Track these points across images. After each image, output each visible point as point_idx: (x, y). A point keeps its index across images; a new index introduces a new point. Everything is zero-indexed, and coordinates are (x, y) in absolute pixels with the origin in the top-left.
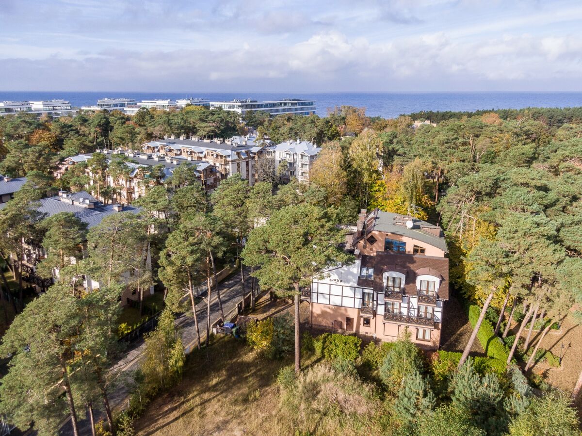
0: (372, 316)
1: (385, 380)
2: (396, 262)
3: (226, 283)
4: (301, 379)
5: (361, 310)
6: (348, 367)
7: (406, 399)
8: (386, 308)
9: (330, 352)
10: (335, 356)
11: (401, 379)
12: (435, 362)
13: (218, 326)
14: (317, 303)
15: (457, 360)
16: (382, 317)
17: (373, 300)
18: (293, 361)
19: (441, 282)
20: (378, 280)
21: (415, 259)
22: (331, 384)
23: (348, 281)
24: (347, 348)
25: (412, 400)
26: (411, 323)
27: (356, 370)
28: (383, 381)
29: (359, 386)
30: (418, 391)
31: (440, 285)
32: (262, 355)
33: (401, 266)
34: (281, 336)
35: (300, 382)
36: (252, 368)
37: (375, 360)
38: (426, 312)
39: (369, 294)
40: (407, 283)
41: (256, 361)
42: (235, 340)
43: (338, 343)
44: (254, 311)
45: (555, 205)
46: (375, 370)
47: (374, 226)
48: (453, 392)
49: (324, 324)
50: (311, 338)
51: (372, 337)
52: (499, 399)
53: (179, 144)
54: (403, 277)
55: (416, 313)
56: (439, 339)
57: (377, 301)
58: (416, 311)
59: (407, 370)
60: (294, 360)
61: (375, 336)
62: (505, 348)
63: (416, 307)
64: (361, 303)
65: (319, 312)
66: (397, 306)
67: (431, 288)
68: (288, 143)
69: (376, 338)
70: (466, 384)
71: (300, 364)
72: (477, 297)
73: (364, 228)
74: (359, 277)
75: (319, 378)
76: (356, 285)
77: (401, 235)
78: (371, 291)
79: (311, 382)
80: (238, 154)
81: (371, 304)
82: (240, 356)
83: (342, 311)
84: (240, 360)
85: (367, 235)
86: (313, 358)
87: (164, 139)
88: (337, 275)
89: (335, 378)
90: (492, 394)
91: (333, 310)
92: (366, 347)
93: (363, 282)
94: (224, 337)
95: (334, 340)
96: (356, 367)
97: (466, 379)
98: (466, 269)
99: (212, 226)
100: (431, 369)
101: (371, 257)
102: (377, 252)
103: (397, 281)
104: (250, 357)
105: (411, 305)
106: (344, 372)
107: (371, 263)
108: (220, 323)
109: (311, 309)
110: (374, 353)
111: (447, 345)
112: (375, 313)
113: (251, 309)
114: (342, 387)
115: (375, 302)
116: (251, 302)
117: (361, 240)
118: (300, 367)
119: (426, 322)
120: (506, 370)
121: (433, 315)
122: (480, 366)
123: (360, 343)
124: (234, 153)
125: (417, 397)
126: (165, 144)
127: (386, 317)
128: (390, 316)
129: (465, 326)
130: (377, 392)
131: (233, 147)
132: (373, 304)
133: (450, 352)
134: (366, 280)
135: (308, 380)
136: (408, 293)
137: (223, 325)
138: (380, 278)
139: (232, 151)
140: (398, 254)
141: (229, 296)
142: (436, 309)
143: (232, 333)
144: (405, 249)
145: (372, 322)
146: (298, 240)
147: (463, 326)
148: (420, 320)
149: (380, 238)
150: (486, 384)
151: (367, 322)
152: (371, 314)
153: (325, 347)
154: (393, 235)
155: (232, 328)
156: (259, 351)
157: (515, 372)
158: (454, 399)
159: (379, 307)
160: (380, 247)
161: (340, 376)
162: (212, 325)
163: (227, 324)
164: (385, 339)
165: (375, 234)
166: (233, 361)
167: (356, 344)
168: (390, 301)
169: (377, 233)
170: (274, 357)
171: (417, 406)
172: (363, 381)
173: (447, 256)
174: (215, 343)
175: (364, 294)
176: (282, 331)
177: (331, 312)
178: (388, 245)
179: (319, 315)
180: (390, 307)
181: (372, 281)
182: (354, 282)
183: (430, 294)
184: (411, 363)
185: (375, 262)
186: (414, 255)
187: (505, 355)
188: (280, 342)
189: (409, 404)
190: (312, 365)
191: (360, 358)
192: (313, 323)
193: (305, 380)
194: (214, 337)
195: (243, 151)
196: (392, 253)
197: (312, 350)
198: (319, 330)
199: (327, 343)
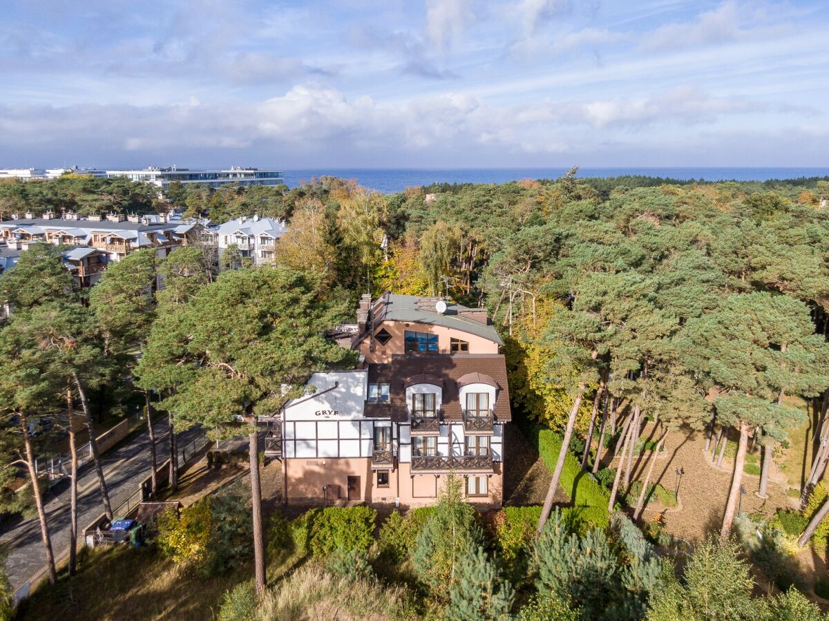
0: (392, 466)
1: (422, 575)
2: (425, 369)
3: (123, 449)
4: (268, 604)
5: (371, 459)
6: (356, 563)
7: (465, 603)
8: (413, 449)
9: (321, 542)
10: (331, 549)
11: (449, 567)
12: (502, 529)
13: (98, 530)
14: (295, 458)
15: (535, 518)
16: (408, 466)
17: (392, 439)
18: (251, 573)
19: (497, 392)
20: (398, 403)
21: (454, 362)
22: (326, 603)
23: (348, 411)
24: (352, 530)
25: (474, 603)
26: (456, 467)
27: (370, 567)
28: (419, 579)
29: (378, 596)
30: (483, 583)
31: (497, 399)
32: (190, 573)
33: (433, 374)
34: (227, 527)
35: (265, 611)
36: (167, 603)
37: (402, 544)
38: (478, 448)
39: (383, 429)
40: (446, 400)
41: (177, 587)
42: (135, 552)
43: (336, 524)
44: (177, 491)
45: (641, 264)
46: (403, 561)
47: (386, 313)
48: (537, 575)
49: (310, 496)
50: (285, 523)
51: (393, 505)
52: (611, 572)
53: (40, 225)
54: (438, 391)
55: (463, 451)
56: (501, 489)
57: (398, 439)
58: (462, 446)
59: (458, 550)
60: (254, 572)
61: (397, 502)
62: (601, 488)
63: (462, 440)
64: (372, 446)
65: (300, 475)
66: (431, 442)
67: (483, 406)
68: (239, 221)
69: (400, 504)
70: (558, 556)
71: (265, 574)
72: (547, 416)
73: (369, 319)
74: (366, 402)
75: (302, 596)
76: (361, 416)
77: (431, 324)
78: (388, 424)
79: (287, 607)
80: (151, 236)
81: (388, 446)
82: (145, 582)
83: (342, 466)
84: (143, 591)
85: (375, 329)
86: (292, 560)
87: (13, 219)
88: (329, 402)
89: (333, 591)
90: (600, 565)
91: (323, 466)
92: (386, 522)
93: (373, 409)
94: (110, 551)
95: (328, 520)
96: (370, 562)
97: (557, 546)
98: (529, 372)
99: (76, 326)
100: (497, 541)
101: (384, 366)
102: (393, 355)
103: (429, 400)
104: (164, 580)
105: (453, 437)
106: (350, 575)
107: (384, 375)
108: (103, 523)
109: (283, 471)
110: (400, 531)
111: (513, 498)
112: (396, 462)
113: (169, 489)
114: (348, 604)
115: (395, 443)
116: (171, 475)
117: (366, 337)
118: (265, 582)
119: (479, 463)
120: (610, 523)
121: (489, 450)
122: (572, 522)
123: (374, 516)
124: (144, 234)
125: (483, 594)
126: (14, 226)
127: (415, 464)
128: (422, 462)
129: (535, 465)
130: (411, 600)
131: (143, 226)
132: (392, 446)
133: (522, 508)
134: (378, 406)
135: (281, 604)
136: (448, 417)
137: (111, 526)
138: (401, 399)
139: (140, 231)
140: (428, 356)
141: (126, 472)
142: (494, 439)
143: (127, 539)
144: (437, 347)
145: (392, 477)
146: (249, 326)
147: (532, 464)
148: (471, 461)
149: (397, 332)
150: (588, 550)
151: (384, 479)
152: (389, 463)
153: (312, 534)
154: (418, 325)
155: (130, 528)
156: (184, 565)
157: (623, 523)
158: (540, 586)
159: (402, 449)
160: (399, 348)
161: (342, 583)
162: (84, 531)
163: (118, 523)
164: (414, 504)
165: (388, 326)
166: (130, 594)
167: (367, 520)
168: (420, 435)
169: (391, 324)
170: (215, 573)
171: (483, 611)
172: (385, 584)
173: (501, 351)
174: (90, 566)
175: (375, 430)
176: (229, 519)
177: (322, 471)
178: (411, 342)
179: (299, 481)
180: (420, 446)
181: (388, 406)
182: (358, 412)
183: (482, 414)
184: (465, 535)
185: (391, 374)
186: (452, 354)
187: (605, 499)
188: (226, 541)
189: (470, 612)
190: (288, 575)
191: (376, 544)
192: (289, 496)
193: (276, 605)
194: (90, 554)
195: (161, 232)
196: (418, 355)
197: (288, 545)
198: (300, 507)
199: (315, 528)
